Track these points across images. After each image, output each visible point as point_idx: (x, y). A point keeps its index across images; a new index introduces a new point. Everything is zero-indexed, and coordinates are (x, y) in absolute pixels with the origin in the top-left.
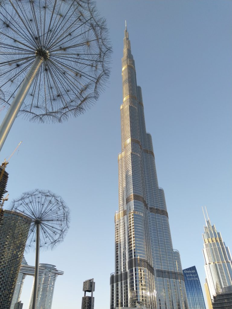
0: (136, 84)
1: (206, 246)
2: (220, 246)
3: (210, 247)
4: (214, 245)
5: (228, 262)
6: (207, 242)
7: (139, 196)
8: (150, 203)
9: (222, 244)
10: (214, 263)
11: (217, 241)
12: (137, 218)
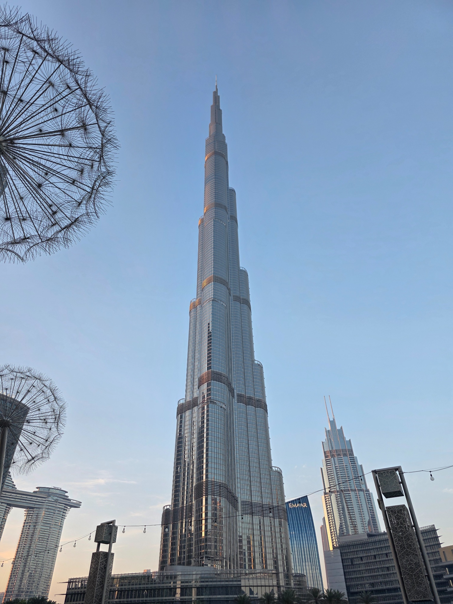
0: (228, 185)
1: (327, 463)
2: (349, 464)
3: (333, 463)
4: (341, 462)
5: (361, 490)
6: (329, 455)
7: (221, 375)
8: (239, 387)
9: (353, 460)
10: (338, 492)
11: (345, 455)
12: (216, 412)
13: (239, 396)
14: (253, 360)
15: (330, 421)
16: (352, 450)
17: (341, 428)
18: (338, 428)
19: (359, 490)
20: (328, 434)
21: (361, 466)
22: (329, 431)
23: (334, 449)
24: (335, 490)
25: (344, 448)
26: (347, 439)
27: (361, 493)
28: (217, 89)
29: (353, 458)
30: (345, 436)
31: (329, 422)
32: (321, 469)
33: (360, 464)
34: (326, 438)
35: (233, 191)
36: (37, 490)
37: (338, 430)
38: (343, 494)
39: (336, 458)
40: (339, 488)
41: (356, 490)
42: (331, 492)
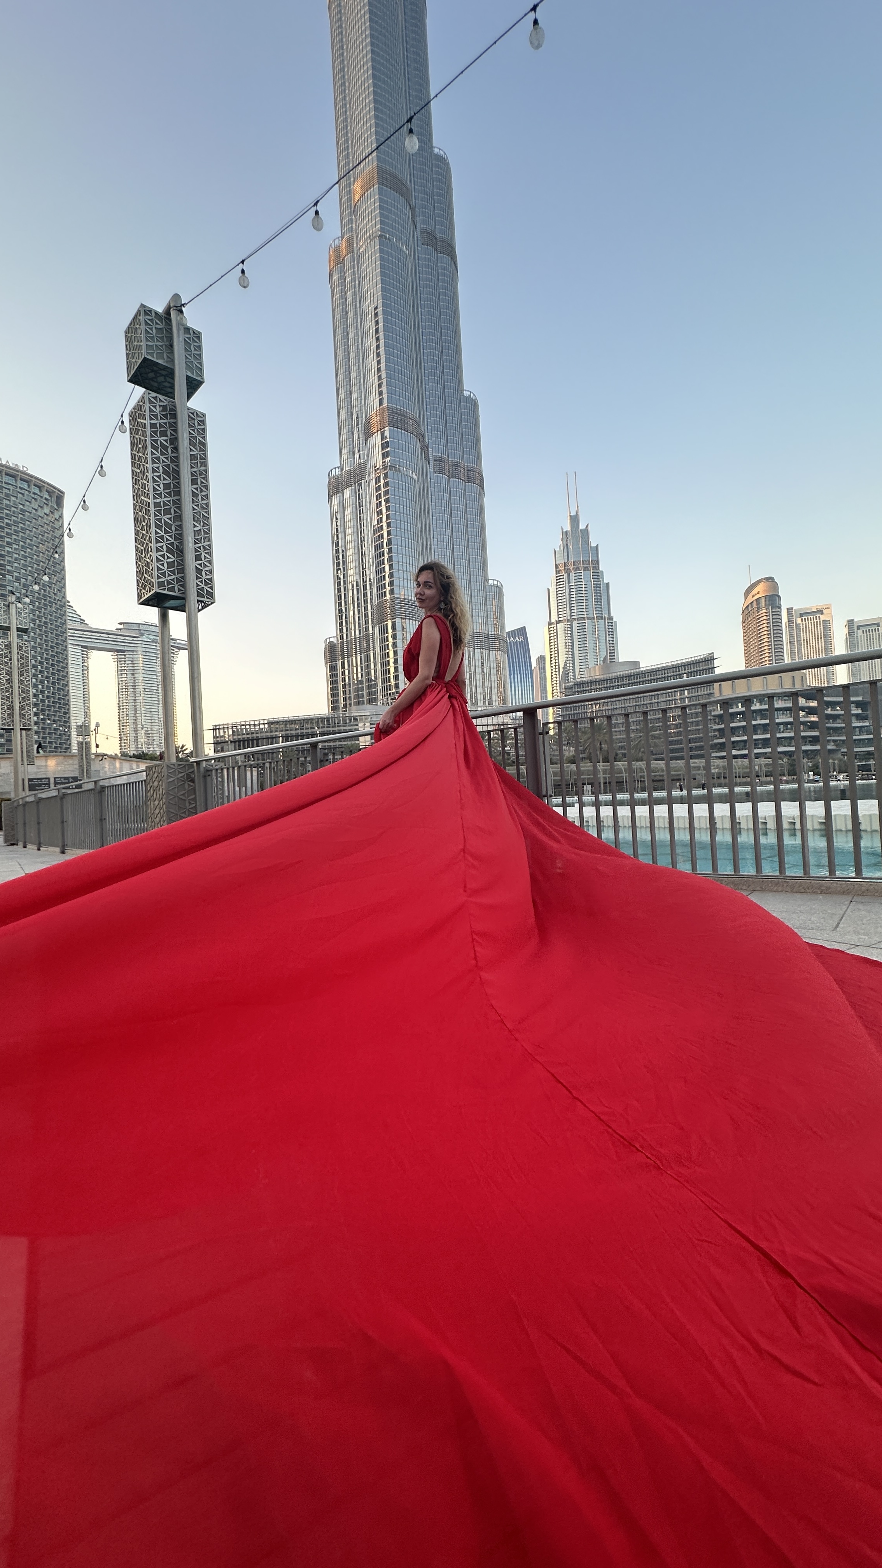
1: (558, 581)
2: (591, 582)
3: (567, 582)
4: (578, 579)
5: (602, 618)
6: (562, 571)
7: (404, 415)
8: (437, 443)
9: (598, 576)
10: (568, 621)
11: (586, 569)
12: (400, 487)
13: (438, 460)
14: (461, 390)
15: (571, 517)
16: (598, 561)
17: (587, 526)
18: (582, 526)
19: (598, 618)
20: (565, 536)
21: (607, 584)
22: (566, 532)
23: (571, 559)
24: (565, 618)
25: (587, 558)
26: (593, 545)
27: (601, 622)
29: (598, 572)
30: (590, 539)
31: (569, 518)
32: (549, 590)
33: (605, 580)
34: (561, 542)
36: (121, 626)
37: (581, 530)
38: (575, 624)
39: (572, 574)
40: (571, 616)
41: (594, 618)
42: (558, 622)
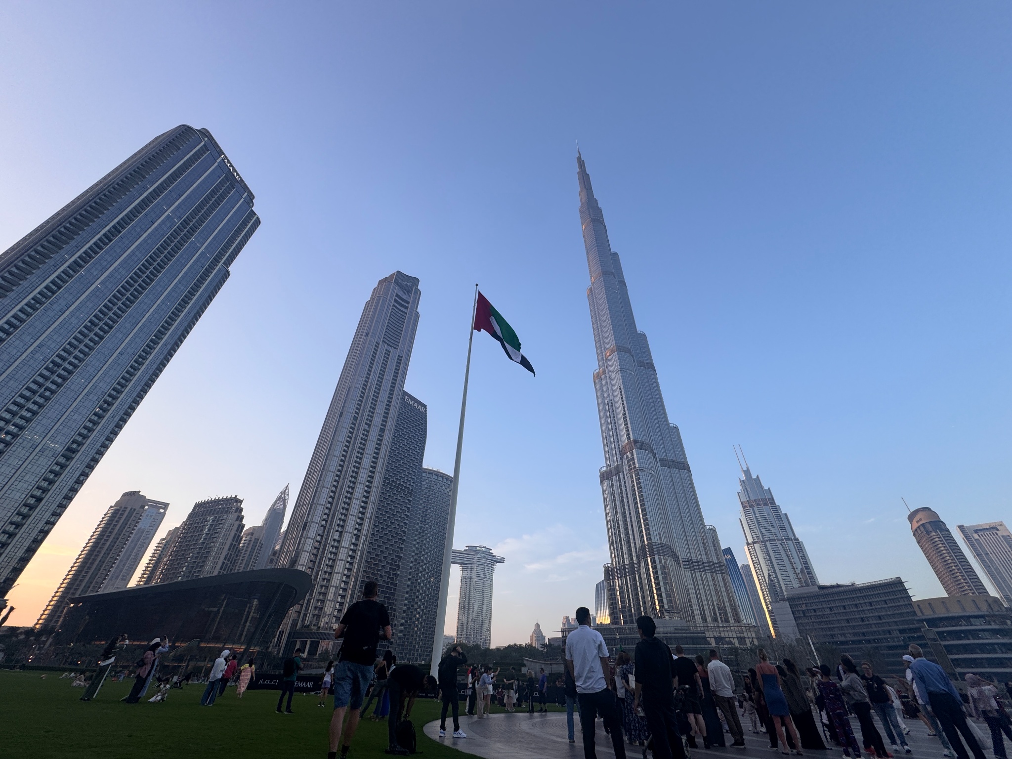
0: (610, 250)
1: (746, 513)
2: (772, 513)
3: (753, 514)
4: (761, 511)
5: (789, 539)
6: (747, 505)
8: (661, 451)
9: (776, 509)
10: (762, 542)
11: (766, 504)
14: (668, 424)
15: (744, 471)
16: (773, 499)
17: (758, 477)
18: (754, 477)
19: (786, 540)
20: (743, 484)
21: (786, 514)
22: (743, 481)
23: (752, 498)
24: (759, 540)
25: (764, 497)
26: (766, 488)
27: (790, 542)
28: (580, 154)
29: (776, 506)
30: (763, 484)
31: (742, 472)
32: (740, 519)
33: (783, 512)
34: (741, 488)
35: (616, 254)
36: (467, 548)
37: (754, 479)
38: (768, 544)
39: (756, 508)
40: (763, 538)
41: (782, 540)
42: (754, 543)
